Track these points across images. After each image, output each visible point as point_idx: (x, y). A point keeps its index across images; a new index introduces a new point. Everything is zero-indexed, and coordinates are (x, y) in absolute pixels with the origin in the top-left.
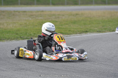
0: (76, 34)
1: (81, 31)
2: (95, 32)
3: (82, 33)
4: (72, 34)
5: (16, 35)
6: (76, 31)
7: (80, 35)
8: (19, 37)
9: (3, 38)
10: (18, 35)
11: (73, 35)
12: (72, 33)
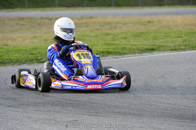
0: (134, 53)
1: (143, 48)
2: (167, 51)
3: (144, 52)
4: (127, 54)
5: (30, 56)
6: (135, 49)
7: (140, 55)
8: (34, 58)
9: (7, 61)
10: (32, 55)
11: (129, 55)
12: (126, 51)
